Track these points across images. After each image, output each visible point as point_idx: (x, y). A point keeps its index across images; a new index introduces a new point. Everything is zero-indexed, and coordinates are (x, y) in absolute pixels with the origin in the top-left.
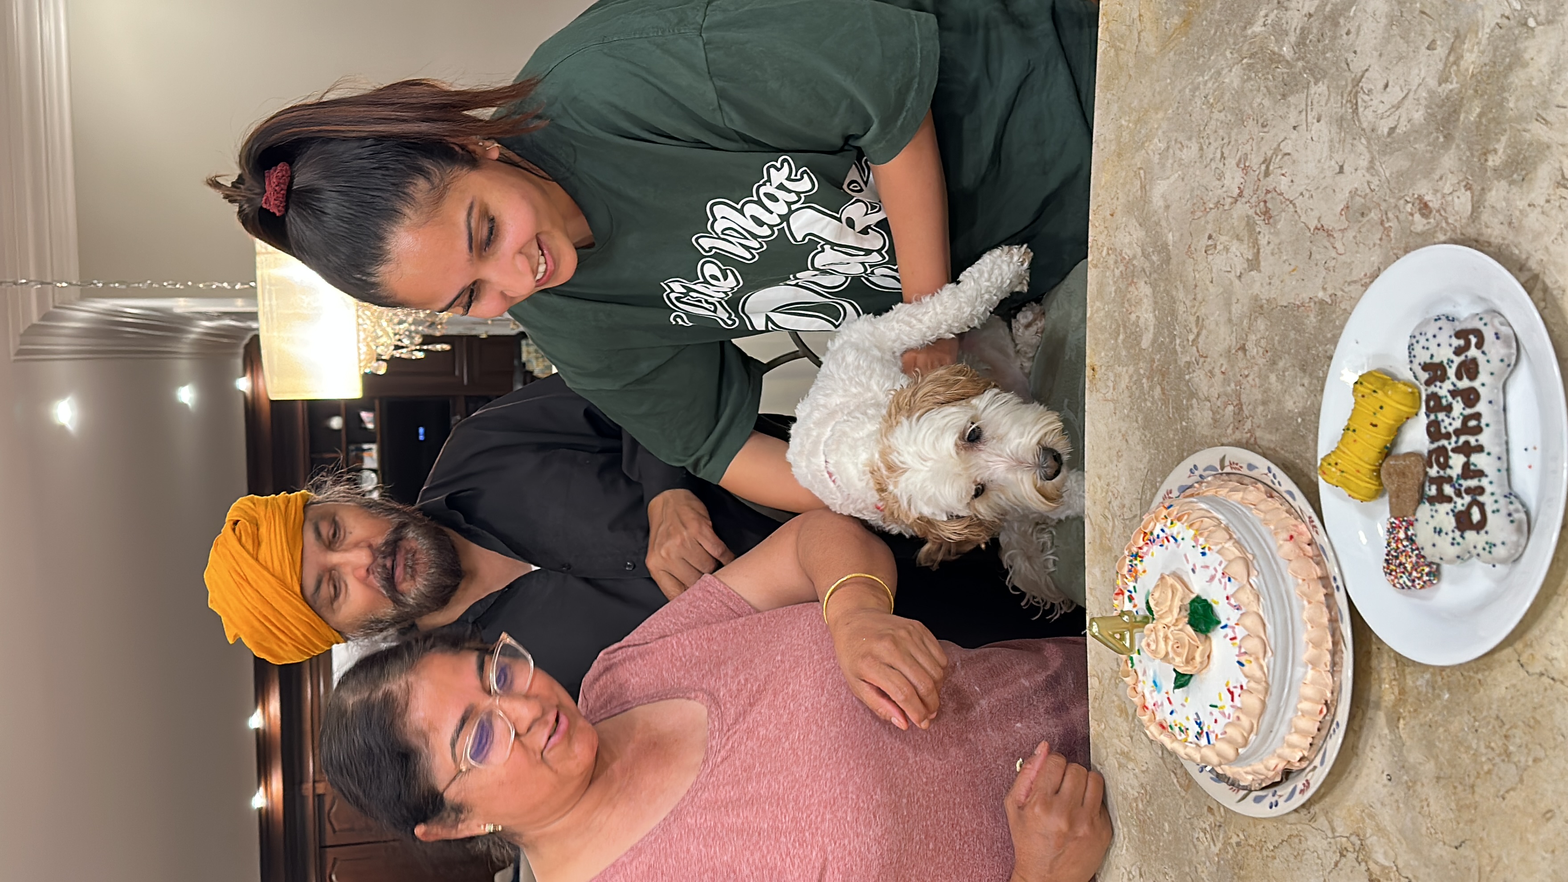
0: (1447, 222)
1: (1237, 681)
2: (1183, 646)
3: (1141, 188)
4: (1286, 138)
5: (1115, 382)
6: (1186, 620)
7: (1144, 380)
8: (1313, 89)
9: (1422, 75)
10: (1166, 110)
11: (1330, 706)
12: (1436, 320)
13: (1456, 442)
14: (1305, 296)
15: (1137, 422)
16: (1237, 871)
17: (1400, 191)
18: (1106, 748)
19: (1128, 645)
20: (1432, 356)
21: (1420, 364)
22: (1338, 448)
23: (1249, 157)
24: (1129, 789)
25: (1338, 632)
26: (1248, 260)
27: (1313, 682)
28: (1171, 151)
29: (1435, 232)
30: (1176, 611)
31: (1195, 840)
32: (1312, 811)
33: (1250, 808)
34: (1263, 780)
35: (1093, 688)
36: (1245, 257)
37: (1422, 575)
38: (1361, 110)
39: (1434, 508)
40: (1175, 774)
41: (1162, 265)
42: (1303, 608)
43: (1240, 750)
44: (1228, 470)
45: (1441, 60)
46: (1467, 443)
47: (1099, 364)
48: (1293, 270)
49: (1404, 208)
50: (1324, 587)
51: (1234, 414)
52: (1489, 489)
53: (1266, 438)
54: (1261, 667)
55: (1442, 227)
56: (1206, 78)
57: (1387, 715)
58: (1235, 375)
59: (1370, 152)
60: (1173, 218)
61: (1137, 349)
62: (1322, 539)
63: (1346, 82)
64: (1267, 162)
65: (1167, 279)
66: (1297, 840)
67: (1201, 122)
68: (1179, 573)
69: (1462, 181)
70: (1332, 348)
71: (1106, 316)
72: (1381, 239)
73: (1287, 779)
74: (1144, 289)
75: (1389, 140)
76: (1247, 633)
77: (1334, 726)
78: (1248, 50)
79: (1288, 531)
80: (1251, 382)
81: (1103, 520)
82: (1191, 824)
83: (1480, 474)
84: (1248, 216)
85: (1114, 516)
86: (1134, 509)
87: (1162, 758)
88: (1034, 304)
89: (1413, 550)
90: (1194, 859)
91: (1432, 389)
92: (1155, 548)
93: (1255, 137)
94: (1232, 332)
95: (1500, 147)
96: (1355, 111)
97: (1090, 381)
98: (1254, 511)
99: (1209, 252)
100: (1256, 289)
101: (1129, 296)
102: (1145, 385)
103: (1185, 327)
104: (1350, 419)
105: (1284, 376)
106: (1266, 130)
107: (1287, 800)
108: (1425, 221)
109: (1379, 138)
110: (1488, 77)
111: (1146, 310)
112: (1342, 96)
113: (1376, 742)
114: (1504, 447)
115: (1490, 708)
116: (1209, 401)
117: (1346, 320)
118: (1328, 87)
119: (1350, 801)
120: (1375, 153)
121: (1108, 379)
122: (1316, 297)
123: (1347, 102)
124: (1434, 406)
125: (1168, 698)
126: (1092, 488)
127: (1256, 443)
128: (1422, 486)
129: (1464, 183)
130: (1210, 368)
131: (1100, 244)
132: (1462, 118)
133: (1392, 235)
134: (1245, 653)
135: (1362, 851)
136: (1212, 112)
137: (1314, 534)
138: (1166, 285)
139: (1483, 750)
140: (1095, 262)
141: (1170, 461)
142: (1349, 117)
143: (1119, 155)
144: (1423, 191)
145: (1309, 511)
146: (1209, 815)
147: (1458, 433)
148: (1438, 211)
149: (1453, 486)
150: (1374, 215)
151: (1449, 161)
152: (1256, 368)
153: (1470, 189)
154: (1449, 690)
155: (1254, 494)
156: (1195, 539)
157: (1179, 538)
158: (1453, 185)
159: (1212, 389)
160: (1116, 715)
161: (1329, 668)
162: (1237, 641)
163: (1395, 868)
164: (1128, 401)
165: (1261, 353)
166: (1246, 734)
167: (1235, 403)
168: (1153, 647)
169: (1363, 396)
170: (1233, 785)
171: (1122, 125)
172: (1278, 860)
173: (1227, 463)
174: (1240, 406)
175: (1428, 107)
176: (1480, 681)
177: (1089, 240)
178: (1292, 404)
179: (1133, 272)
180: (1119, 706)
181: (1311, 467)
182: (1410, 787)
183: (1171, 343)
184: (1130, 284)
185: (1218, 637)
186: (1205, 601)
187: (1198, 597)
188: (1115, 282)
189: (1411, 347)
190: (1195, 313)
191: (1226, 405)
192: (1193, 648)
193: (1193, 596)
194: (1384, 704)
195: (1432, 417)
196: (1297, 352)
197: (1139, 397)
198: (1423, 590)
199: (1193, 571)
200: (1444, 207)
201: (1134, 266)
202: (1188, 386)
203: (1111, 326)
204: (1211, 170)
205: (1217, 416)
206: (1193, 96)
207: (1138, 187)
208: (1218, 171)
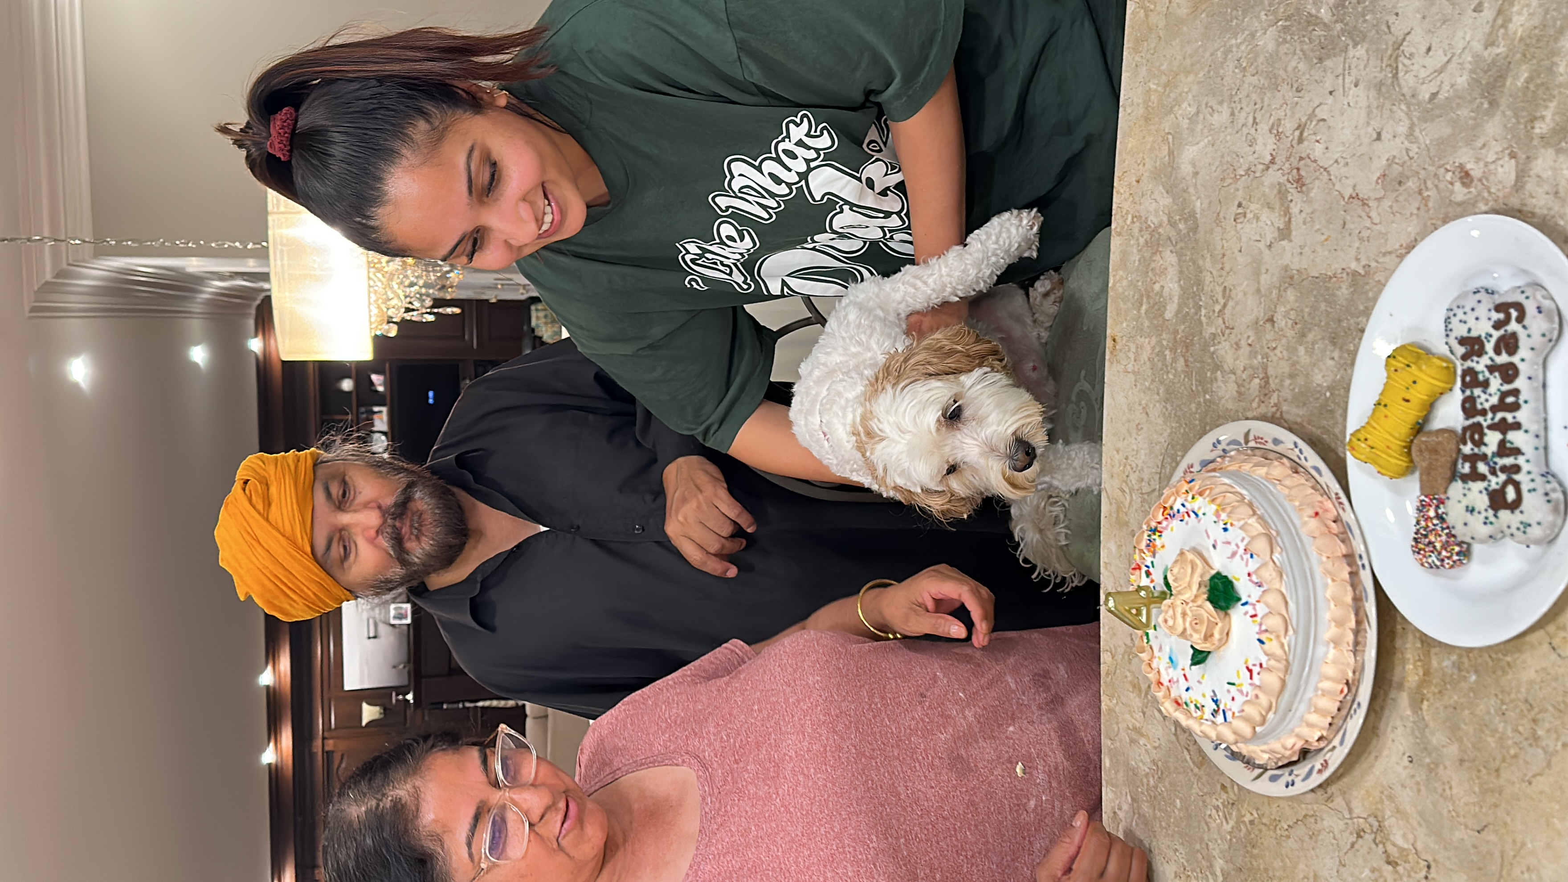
0: (1489, 192)
1: (1257, 658)
2: (1202, 622)
3: (1169, 153)
4: (1321, 104)
5: (1136, 354)
6: (1205, 596)
7: (1167, 352)
8: (1351, 53)
9: (1468, 38)
10: (1196, 74)
11: (1351, 686)
12: (1475, 293)
13: (1492, 419)
14: (1337, 266)
15: (1158, 394)
16: (1249, 849)
17: (1440, 159)
18: (1117, 723)
19: (1144, 620)
20: (1469, 330)
21: (1456, 338)
22: (1368, 423)
23: (1283, 122)
24: (1141, 764)
25: (1361, 613)
26: (1279, 228)
27: (1334, 662)
28: (1201, 116)
29: (1476, 202)
30: (1195, 587)
31: (1207, 817)
32: (1329, 791)
33: (1264, 787)
34: (1279, 759)
35: (1105, 663)
37: (1452, 554)
38: (1401, 74)
39: (1467, 486)
40: (1188, 750)
41: (1188, 233)
42: (1326, 586)
43: (1258, 729)
44: (1252, 444)
45: (1488, 22)
46: (1504, 420)
47: (1120, 335)
48: (1326, 240)
49: (1444, 177)
50: (1349, 565)
51: (1260, 387)
52: (1525, 467)
53: (1294, 412)
54: (1282, 645)
55: (1483, 198)
56: (1239, 41)
57: (1409, 695)
58: (1262, 347)
59: (1410, 119)
60: (1202, 185)
61: (1160, 319)
62: (1348, 516)
63: (1387, 44)
64: (1301, 128)
65: (1193, 248)
66: (1312, 820)
67: (1233, 86)
68: (1199, 548)
69: (1507, 148)
70: (1364, 320)
71: (1129, 286)
72: (1418, 209)
73: (1304, 758)
74: (1169, 258)
75: (1429, 106)
76: (1267, 610)
77: (1355, 706)
78: (1283, 12)
79: (1313, 507)
80: (1279, 354)
81: (1120, 493)
82: (1204, 802)
83: (1517, 452)
84: (1279, 184)
85: (1131, 490)
86: (1152, 482)
87: (1175, 734)
88: (1052, 272)
89: (1443, 529)
90: (1206, 838)
91: (1469, 364)
92: (1175, 523)
93: (1289, 102)
94: (1261, 303)
95: (1548, 114)
96: (1395, 76)
97: (1111, 353)
98: (1279, 487)
99: (1238, 221)
100: (1286, 260)
101: (1153, 265)
102: (1168, 357)
103: (1211, 297)
104: (1381, 394)
105: (1313, 349)
106: (1300, 94)
107: (1304, 780)
108: (1466, 190)
109: (1419, 104)
110: (1538, 40)
111: (1171, 279)
112: (1382, 60)
113: (1398, 723)
114: (1543, 424)
115: (1518, 692)
116: (1234, 374)
117: (1380, 291)
118: (1367, 51)
119: (1370, 781)
120: (1415, 120)
121: (1129, 351)
122: (1349, 268)
123: (1387, 66)
124: (1471, 381)
125: (1185, 675)
126: (1109, 461)
127: (1282, 417)
128: (1455, 464)
129: (1507, 152)
130: (1236, 340)
131: (1124, 212)
132: (1508, 83)
133: (1431, 204)
134: (1266, 631)
135: (1380, 832)
136: (1244, 76)
137: (1341, 512)
138: (1192, 254)
139: (1509, 733)
140: (1118, 230)
141: (1191, 435)
142: (1389, 81)
143: (1147, 119)
144: (1464, 160)
145: (1335, 487)
146: (1223, 793)
147: (1494, 409)
148: (1480, 180)
149: (1487, 464)
150: (1412, 184)
151: (1493, 127)
152: (1284, 341)
153: (1514, 157)
154: (1476, 672)
155: (1279, 470)
156: (1217, 515)
157: (1200, 513)
158: (1497, 153)
159: (1238, 362)
160: (1128, 690)
161: (1351, 648)
162: (1258, 619)
163: (1414, 851)
164: (1149, 372)
165: (1290, 325)
166: (1264, 713)
167: (1261, 376)
168: (1170, 623)
169: (1396, 370)
170: (1248, 763)
171: (1150, 90)
172: (1291, 840)
173: (1251, 437)
174: (1266, 379)
175: (1473, 71)
176: (1509, 664)
177: (1114, 206)
178: (1321, 378)
179: (1158, 240)
180: (1131, 682)
181: (1339, 443)
182: (1432, 769)
183: (1196, 313)
184: (1154, 254)
185: (1237, 614)
186: (1226, 577)
187: (1218, 573)
188: (1140, 251)
189: (1447, 321)
190: (1223, 283)
191: (1252, 377)
192: (1212, 625)
193: (1213, 572)
194: (1407, 685)
195: (1468, 393)
196: (1328, 324)
197: (1162, 369)
198: (1453, 570)
199: (1214, 547)
200: (1485, 177)
201: (1159, 233)
202: (1213, 358)
203: (1134, 296)
204: (1242, 135)
205: (1243, 389)
206: (1225, 58)
207: (1166, 152)
208: (1250, 137)
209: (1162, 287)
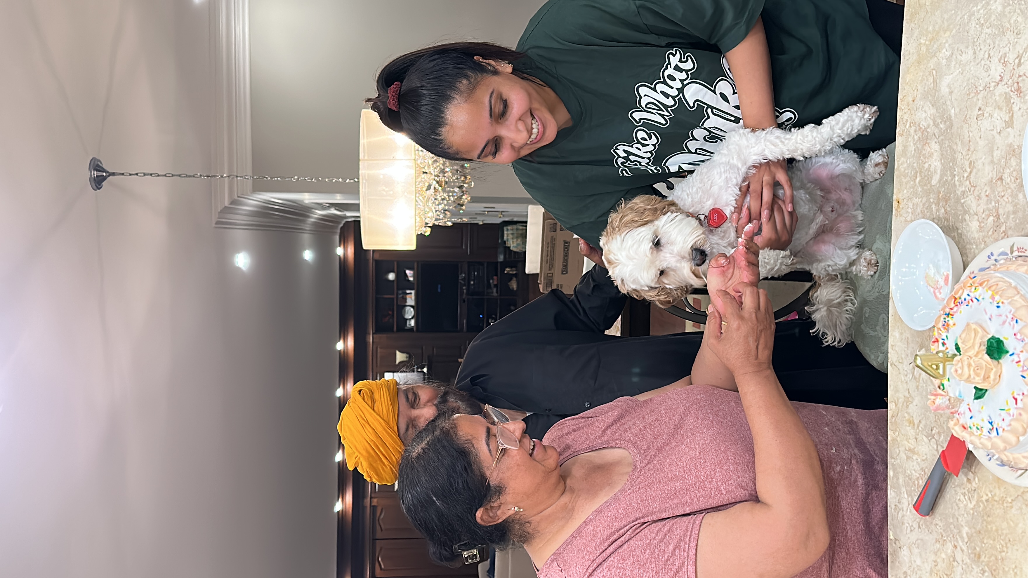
3: (933, 82)
5: (913, 209)
7: (933, 206)
10: (951, 31)
16: (985, 518)
23: (1007, 55)
24: (913, 472)
26: (1005, 121)
28: (954, 57)
31: (957, 501)
36: (1003, 119)
41: (947, 129)
47: (902, 198)
51: (994, 222)
56: (979, 7)
58: (995, 196)
60: (955, 99)
61: (929, 185)
64: (1019, 57)
65: (950, 139)
67: (975, 36)
71: (908, 167)
74: (934, 147)
80: (1006, 200)
82: (955, 491)
84: (1006, 93)
90: (956, 513)
93: (1011, 42)
94: (994, 169)
97: (896, 210)
99: (979, 119)
100: (1010, 140)
101: (924, 152)
102: (934, 209)
103: (962, 168)
106: (1019, 36)
111: (936, 160)
116: (977, 215)
121: (908, 208)
130: (978, 193)
131: (904, 121)
136: (982, 29)
138: (949, 143)
143: (919, 62)
146: (968, 484)
152: (1009, 191)
159: (979, 207)
160: (906, 425)
165: (1013, 181)
167: (994, 215)
171: (921, 44)
172: (1013, 510)
174: (998, 216)
177: (898, 119)
179: (927, 136)
180: (908, 420)
183: (952, 180)
184: (924, 145)
188: (915, 144)
190: (969, 159)
191: (988, 216)
201: (928, 132)
202: (963, 207)
203: (911, 173)
204: (981, 65)
205: (983, 225)
206: (970, 20)
207: (932, 81)
208: (986, 67)
209: (930, 165)
